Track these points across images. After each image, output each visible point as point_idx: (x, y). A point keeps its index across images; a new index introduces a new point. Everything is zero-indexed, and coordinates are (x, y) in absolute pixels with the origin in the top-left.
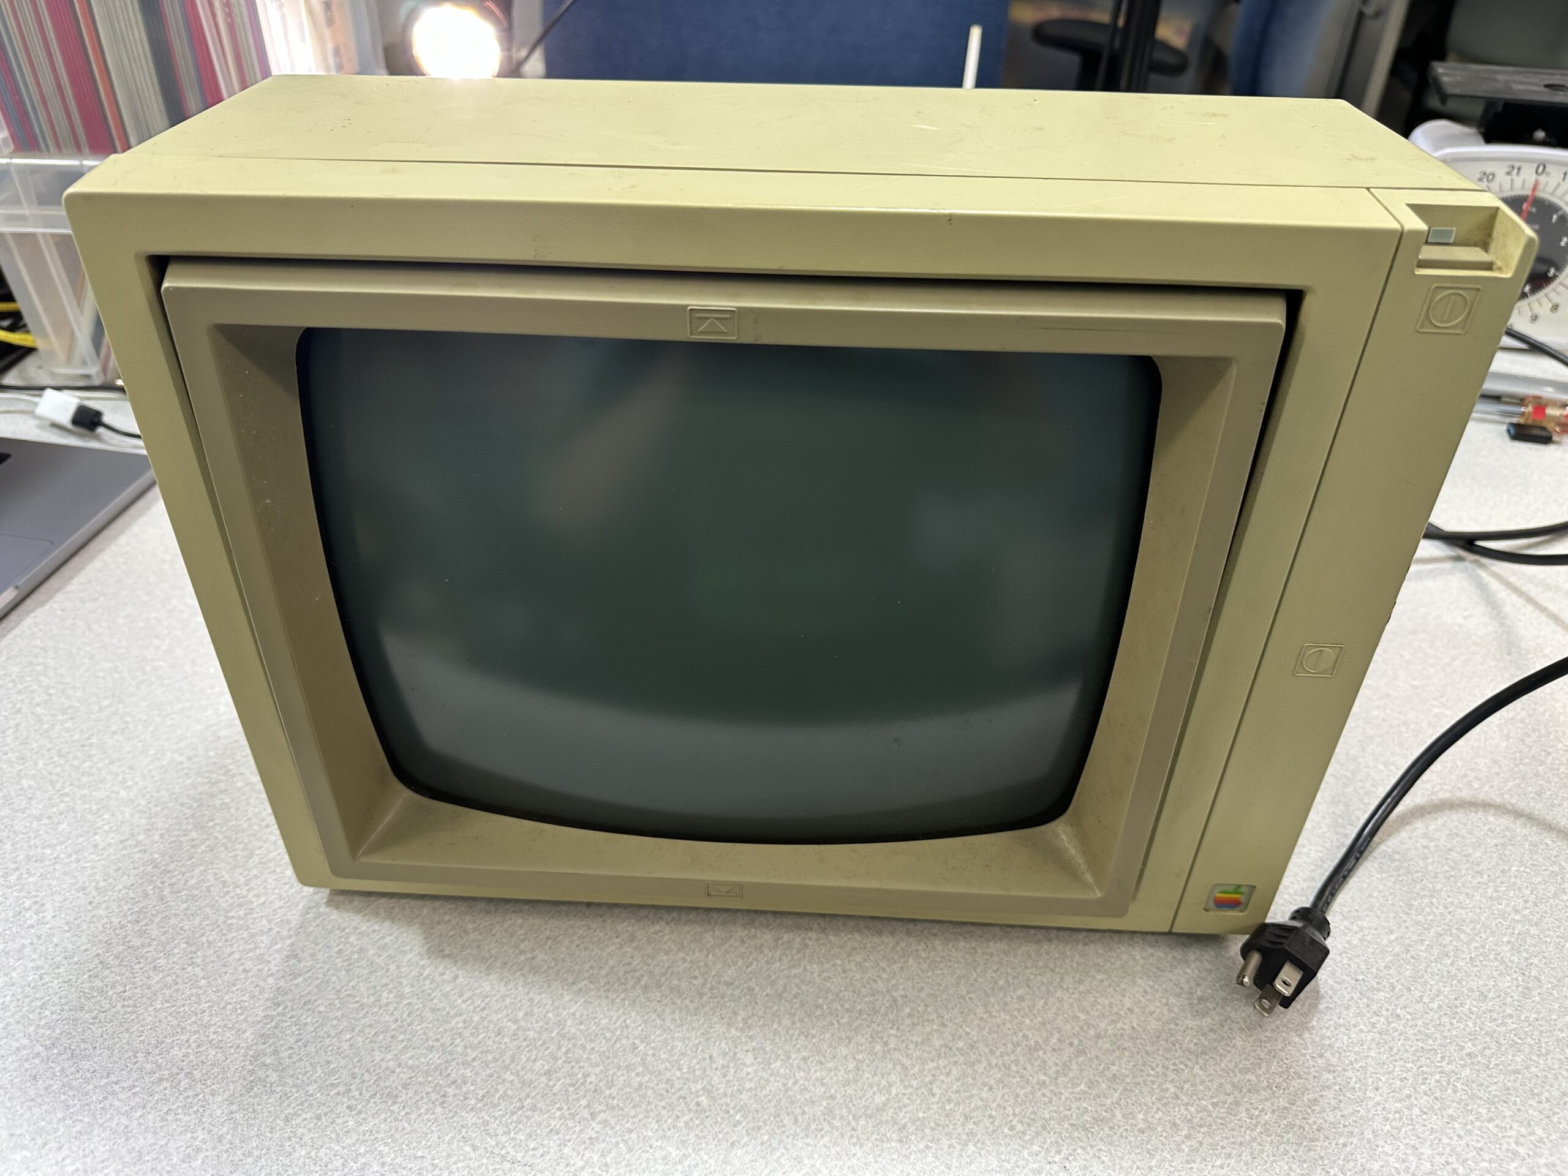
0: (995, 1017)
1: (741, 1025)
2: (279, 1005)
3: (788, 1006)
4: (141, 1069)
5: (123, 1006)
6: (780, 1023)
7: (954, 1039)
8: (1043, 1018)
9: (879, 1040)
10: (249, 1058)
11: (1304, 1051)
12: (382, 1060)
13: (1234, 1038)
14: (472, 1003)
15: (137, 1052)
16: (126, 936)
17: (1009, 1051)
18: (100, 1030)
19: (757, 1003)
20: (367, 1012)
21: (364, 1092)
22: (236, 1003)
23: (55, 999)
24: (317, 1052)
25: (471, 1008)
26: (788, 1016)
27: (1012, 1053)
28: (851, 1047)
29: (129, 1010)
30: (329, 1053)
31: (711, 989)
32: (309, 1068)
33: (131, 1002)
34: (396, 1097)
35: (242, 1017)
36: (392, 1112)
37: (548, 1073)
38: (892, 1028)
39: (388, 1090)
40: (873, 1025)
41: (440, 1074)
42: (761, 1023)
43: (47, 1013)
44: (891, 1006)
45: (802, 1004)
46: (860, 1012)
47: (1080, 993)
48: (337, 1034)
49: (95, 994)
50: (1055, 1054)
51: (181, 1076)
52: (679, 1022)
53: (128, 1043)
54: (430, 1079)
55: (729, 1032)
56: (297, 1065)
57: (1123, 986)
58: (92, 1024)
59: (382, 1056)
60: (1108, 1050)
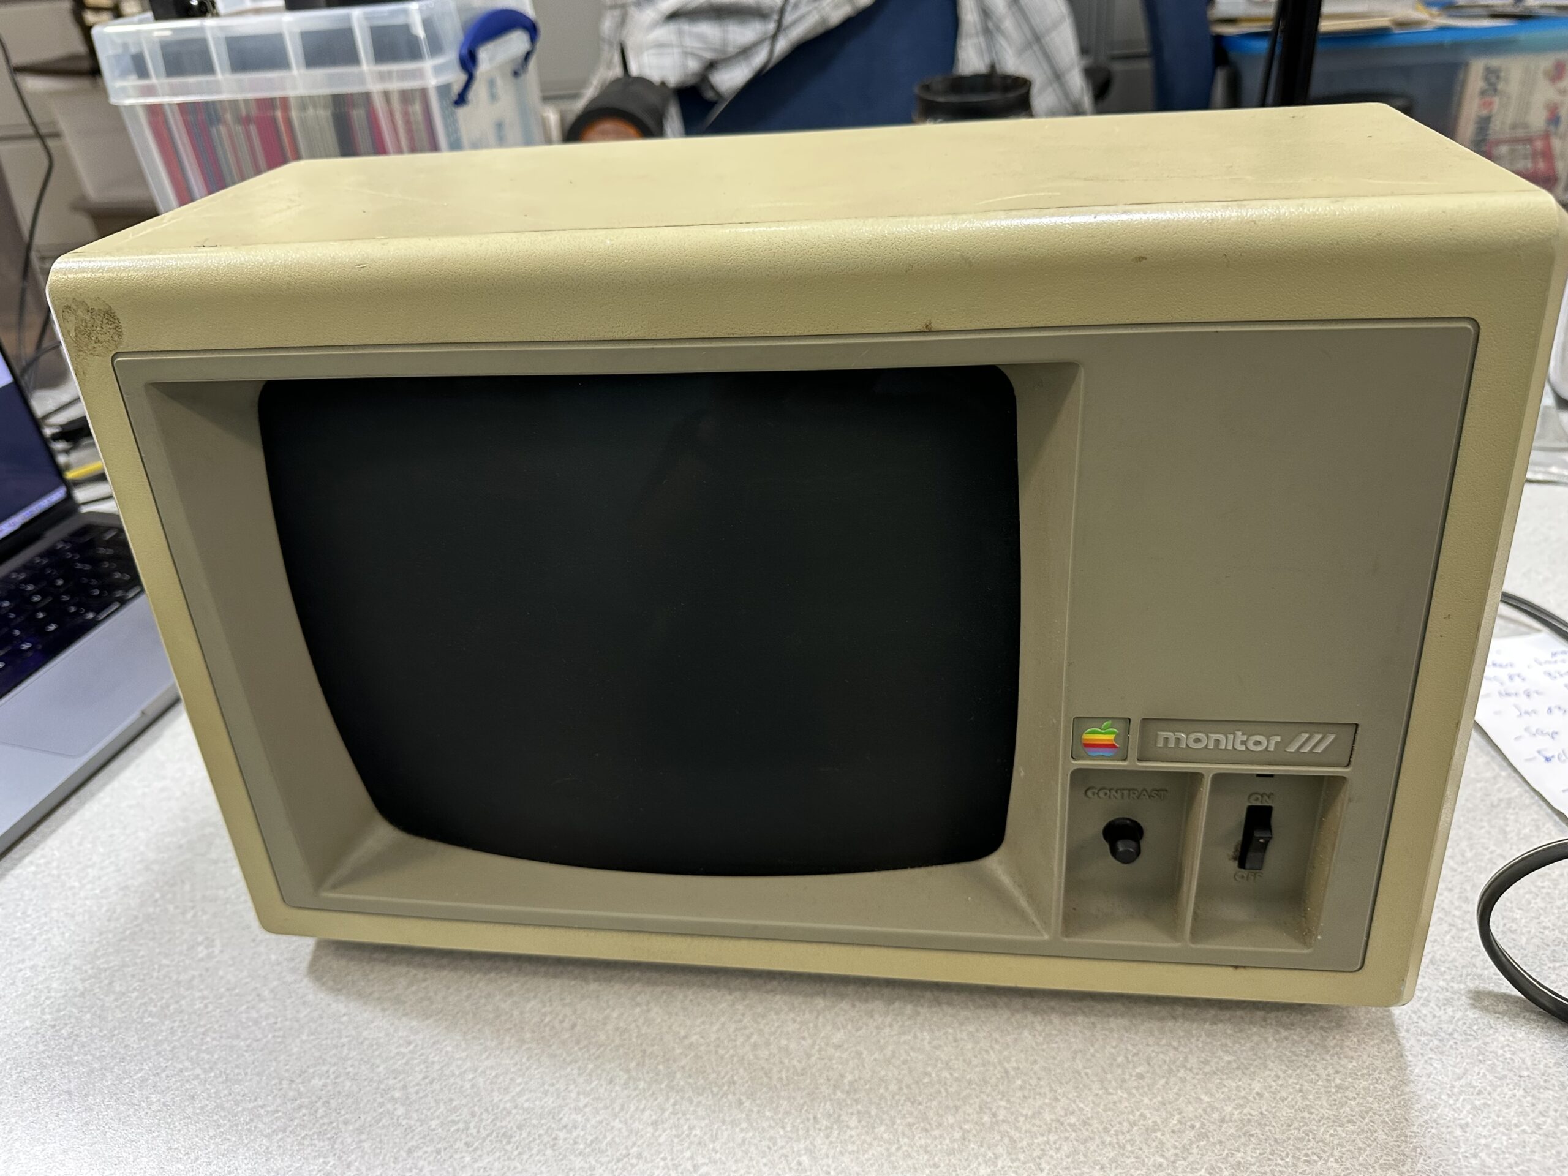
0: (1111, 1094)
1: (847, 1088)
2: (410, 1043)
3: (896, 1072)
4: (285, 1096)
5: (274, 1037)
6: (887, 1089)
7: (1066, 1115)
8: (1163, 1098)
9: (987, 1111)
10: (380, 1091)
11: (1456, 1150)
12: (500, 1101)
13: (1376, 1131)
14: (588, 1051)
15: (282, 1080)
16: (281, 973)
17: (1125, 1129)
18: (252, 1058)
19: (864, 1067)
20: (490, 1055)
21: (482, 1130)
22: (373, 1039)
23: (216, 1026)
24: (442, 1089)
25: (586, 1056)
26: (895, 1082)
27: (1128, 1132)
28: (957, 1116)
29: (279, 1040)
30: (453, 1091)
31: (820, 1050)
32: (433, 1104)
33: (281, 1033)
34: (511, 1137)
35: (377, 1053)
36: (506, 1151)
37: (655, 1124)
38: (1001, 1099)
39: (504, 1130)
40: (983, 1096)
41: (553, 1118)
42: (867, 1087)
43: (209, 1039)
44: (1002, 1077)
45: (910, 1072)
46: (970, 1082)
47: (1206, 1074)
48: (460, 1074)
49: (250, 1024)
50: (1175, 1136)
51: (319, 1104)
52: (785, 1082)
53: (275, 1071)
54: (543, 1121)
55: (835, 1094)
56: (423, 1100)
57: (1252, 1069)
58: (246, 1051)
59: (501, 1097)
60: (1232, 1135)
